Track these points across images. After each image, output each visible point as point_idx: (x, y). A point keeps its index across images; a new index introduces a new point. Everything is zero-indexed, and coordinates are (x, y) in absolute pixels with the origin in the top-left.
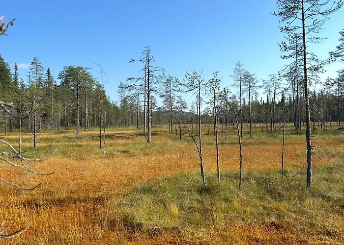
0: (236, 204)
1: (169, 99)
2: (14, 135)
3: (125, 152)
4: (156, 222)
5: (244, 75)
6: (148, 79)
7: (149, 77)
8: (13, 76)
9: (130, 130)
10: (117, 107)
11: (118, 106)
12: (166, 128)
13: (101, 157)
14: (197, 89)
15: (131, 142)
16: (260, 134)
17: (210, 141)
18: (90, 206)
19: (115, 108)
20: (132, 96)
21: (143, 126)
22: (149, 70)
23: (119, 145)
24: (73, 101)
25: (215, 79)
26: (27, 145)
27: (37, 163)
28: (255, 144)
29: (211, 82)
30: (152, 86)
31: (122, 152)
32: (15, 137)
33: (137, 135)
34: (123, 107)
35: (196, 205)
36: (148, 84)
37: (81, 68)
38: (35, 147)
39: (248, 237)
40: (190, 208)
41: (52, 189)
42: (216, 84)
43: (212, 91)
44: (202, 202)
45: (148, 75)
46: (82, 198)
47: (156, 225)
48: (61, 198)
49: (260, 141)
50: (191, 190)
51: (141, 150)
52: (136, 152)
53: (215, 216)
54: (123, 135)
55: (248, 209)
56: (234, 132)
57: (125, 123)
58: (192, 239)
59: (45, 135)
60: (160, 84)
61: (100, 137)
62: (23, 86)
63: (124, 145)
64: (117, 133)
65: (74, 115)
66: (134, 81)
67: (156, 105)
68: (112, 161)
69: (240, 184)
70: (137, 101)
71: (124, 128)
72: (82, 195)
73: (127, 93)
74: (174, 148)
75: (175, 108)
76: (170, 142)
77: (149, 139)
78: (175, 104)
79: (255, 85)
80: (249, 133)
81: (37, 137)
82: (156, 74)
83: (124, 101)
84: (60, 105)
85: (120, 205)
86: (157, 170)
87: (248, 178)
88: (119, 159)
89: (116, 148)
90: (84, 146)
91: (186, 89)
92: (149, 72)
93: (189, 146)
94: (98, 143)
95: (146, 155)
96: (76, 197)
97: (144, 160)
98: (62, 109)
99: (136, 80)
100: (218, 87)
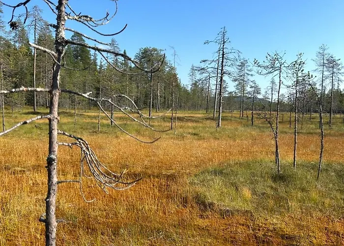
0: (314, 195)
1: (242, 84)
2: (93, 112)
3: (195, 134)
4: (227, 204)
5: (328, 60)
6: (222, 62)
7: (223, 59)
8: (92, 57)
9: (199, 114)
10: (187, 91)
11: (189, 89)
12: (236, 113)
13: (172, 138)
14: (277, 72)
15: (201, 125)
16: (340, 125)
17: (285, 130)
18: (163, 182)
19: (186, 91)
20: (204, 79)
21: (213, 111)
22: (223, 52)
23: (188, 127)
24: (146, 83)
25: (299, 61)
26: (105, 122)
27: (114, 139)
28: (335, 135)
29: (294, 65)
30: (226, 69)
31: (192, 134)
32: (93, 114)
33: (207, 119)
34: (193, 91)
35: (269, 191)
36: (222, 67)
37: (155, 50)
38: (112, 124)
39: (326, 228)
40: (263, 194)
41: (128, 163)
42: (300, 66)
43: (295, 75)
44: (276, 190)
45: (223, 57)
46: (156, 174)
47: (228, 206)
48: (137, 172)
49: (340, 132)
50: (265, 176)
51: (211, 133)
52: (206, 135)
53: (290, 204)
54: (193, 119)
55: (327, 201)
56: (311, 122)
57: (194, 107)
58: (265, 224)
59: (120, 115)
60: (235, 67)
61: (172, 119)
62: (101, 66)
63: (194, 128)
64: (187, 116)
65: (147, 96)
66: (207, 64)
67: (227, 89)
68: (182, 142)
69: (318, 174)
70: (208, 85)
71: (193, 112)
72: (156, 171)
73: (198, 76)
74: (245, 134)
75: (247, 93)
76: (241, 128)
77: (219, 124)
78: (248, 89)
79: (340, 72)
80: (329, 123)
81: (114, 115)
82: (231, 56)
83: (195, 84)
84: (134, 86)
85: (192, 184)
86: (227, 154)
87: (327, 170)
88: (189, 141)
89: (186, 131)
90: (156, 126)
91: (265, 71)
92: (223, 55)
93: (261, 133)
94: (169, 124)
95: (216, 138)
96: (150, 172)
97: (215, 144)
98: (136, 90)
99: (210, 62)
100: (302, 69)
